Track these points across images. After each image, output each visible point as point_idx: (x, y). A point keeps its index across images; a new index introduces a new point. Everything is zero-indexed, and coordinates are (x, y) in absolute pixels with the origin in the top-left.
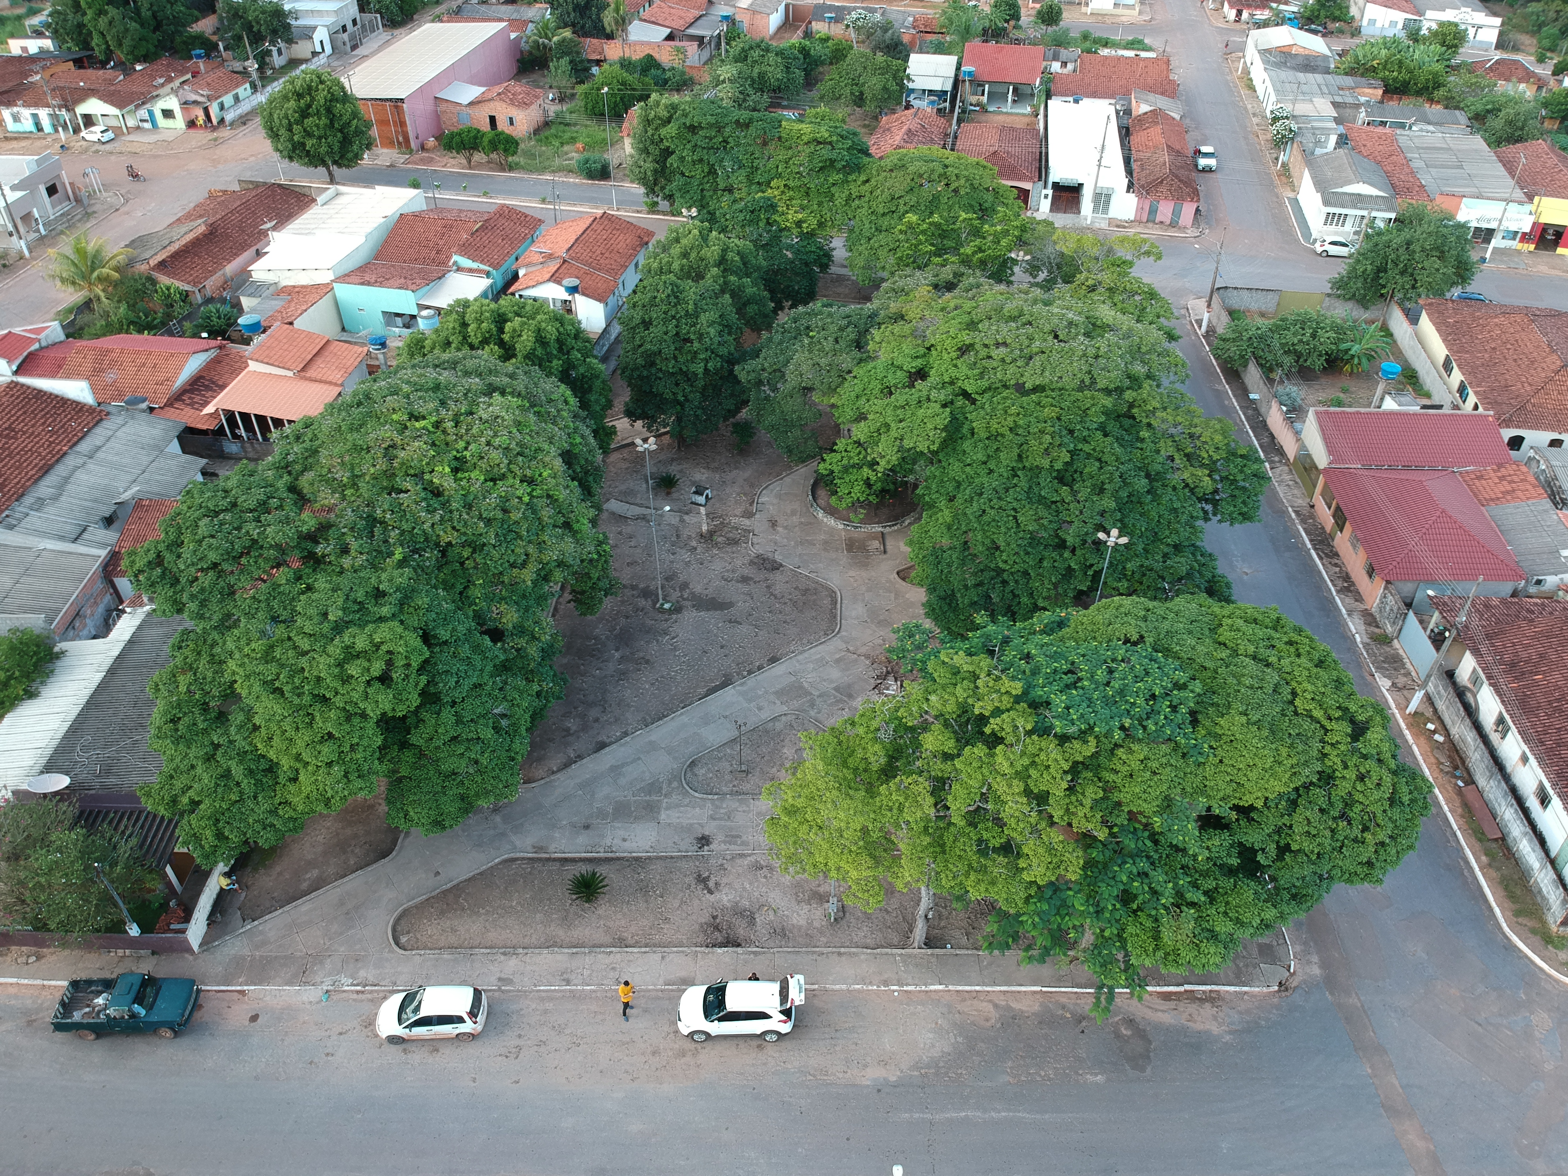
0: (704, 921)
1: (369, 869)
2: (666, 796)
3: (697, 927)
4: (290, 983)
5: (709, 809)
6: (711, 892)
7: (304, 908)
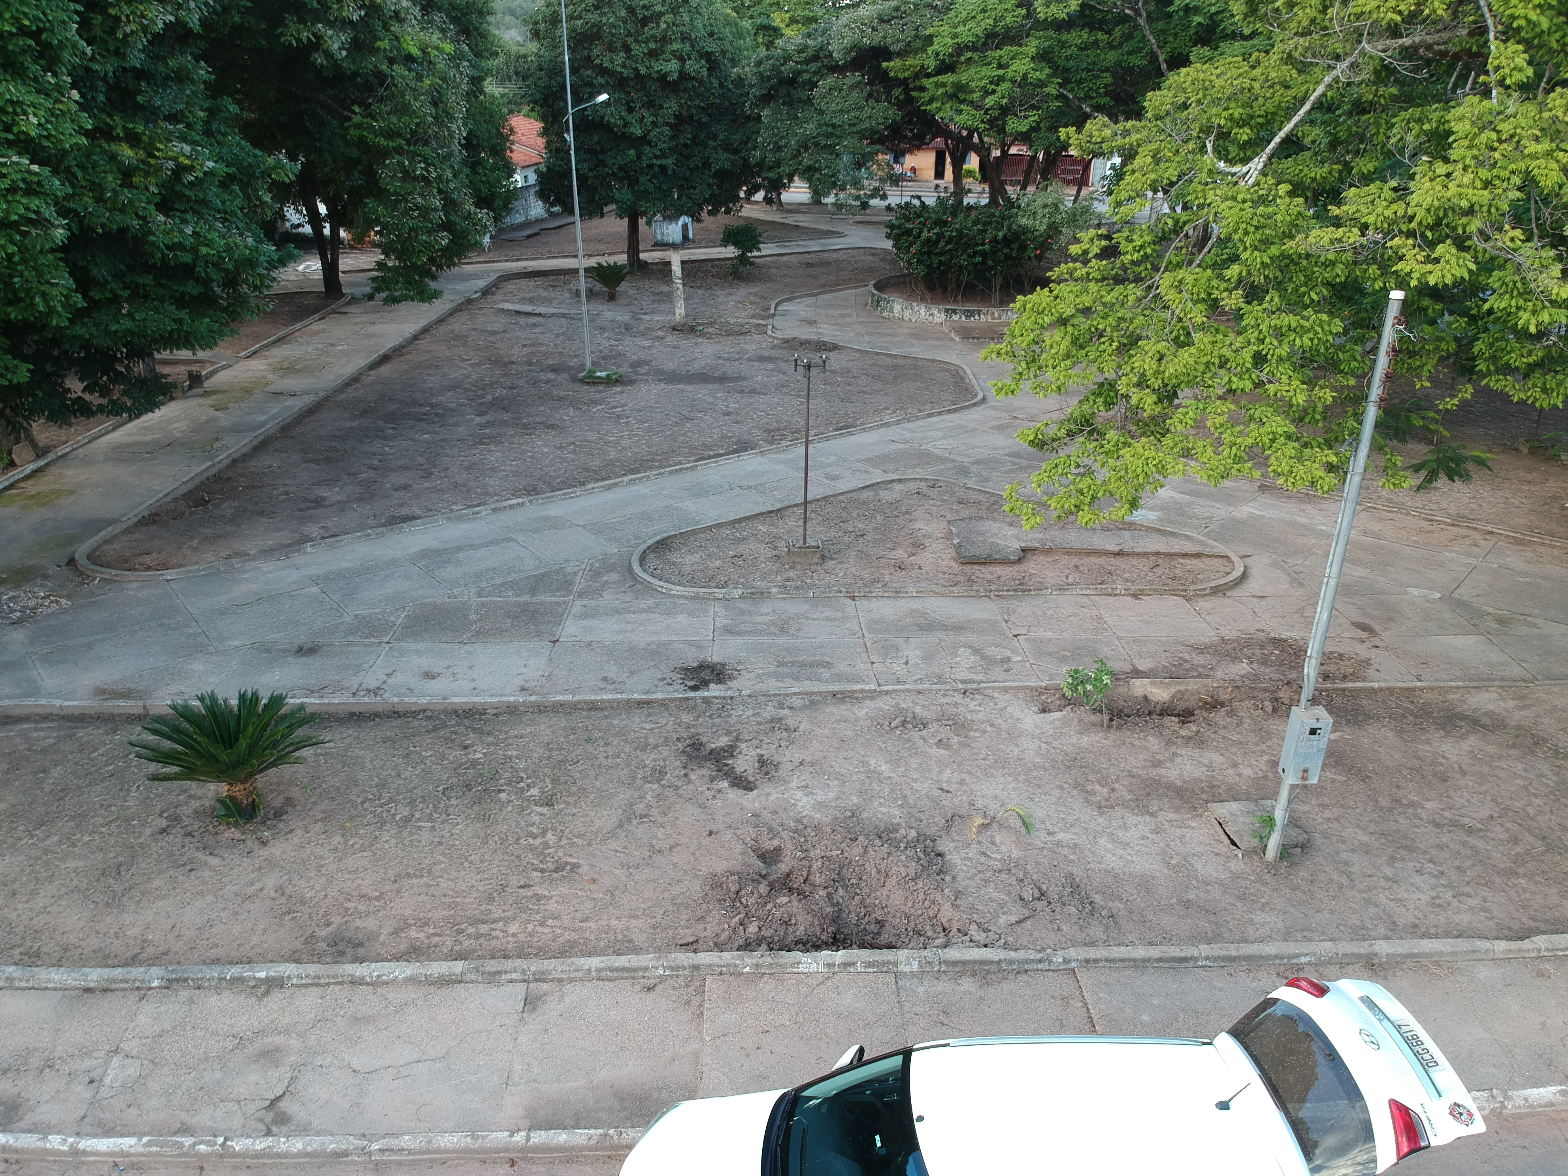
0: (721, 866)
2: (581, 595)
3: (695, 888)
5: (718, 615)
6: (742, 783)
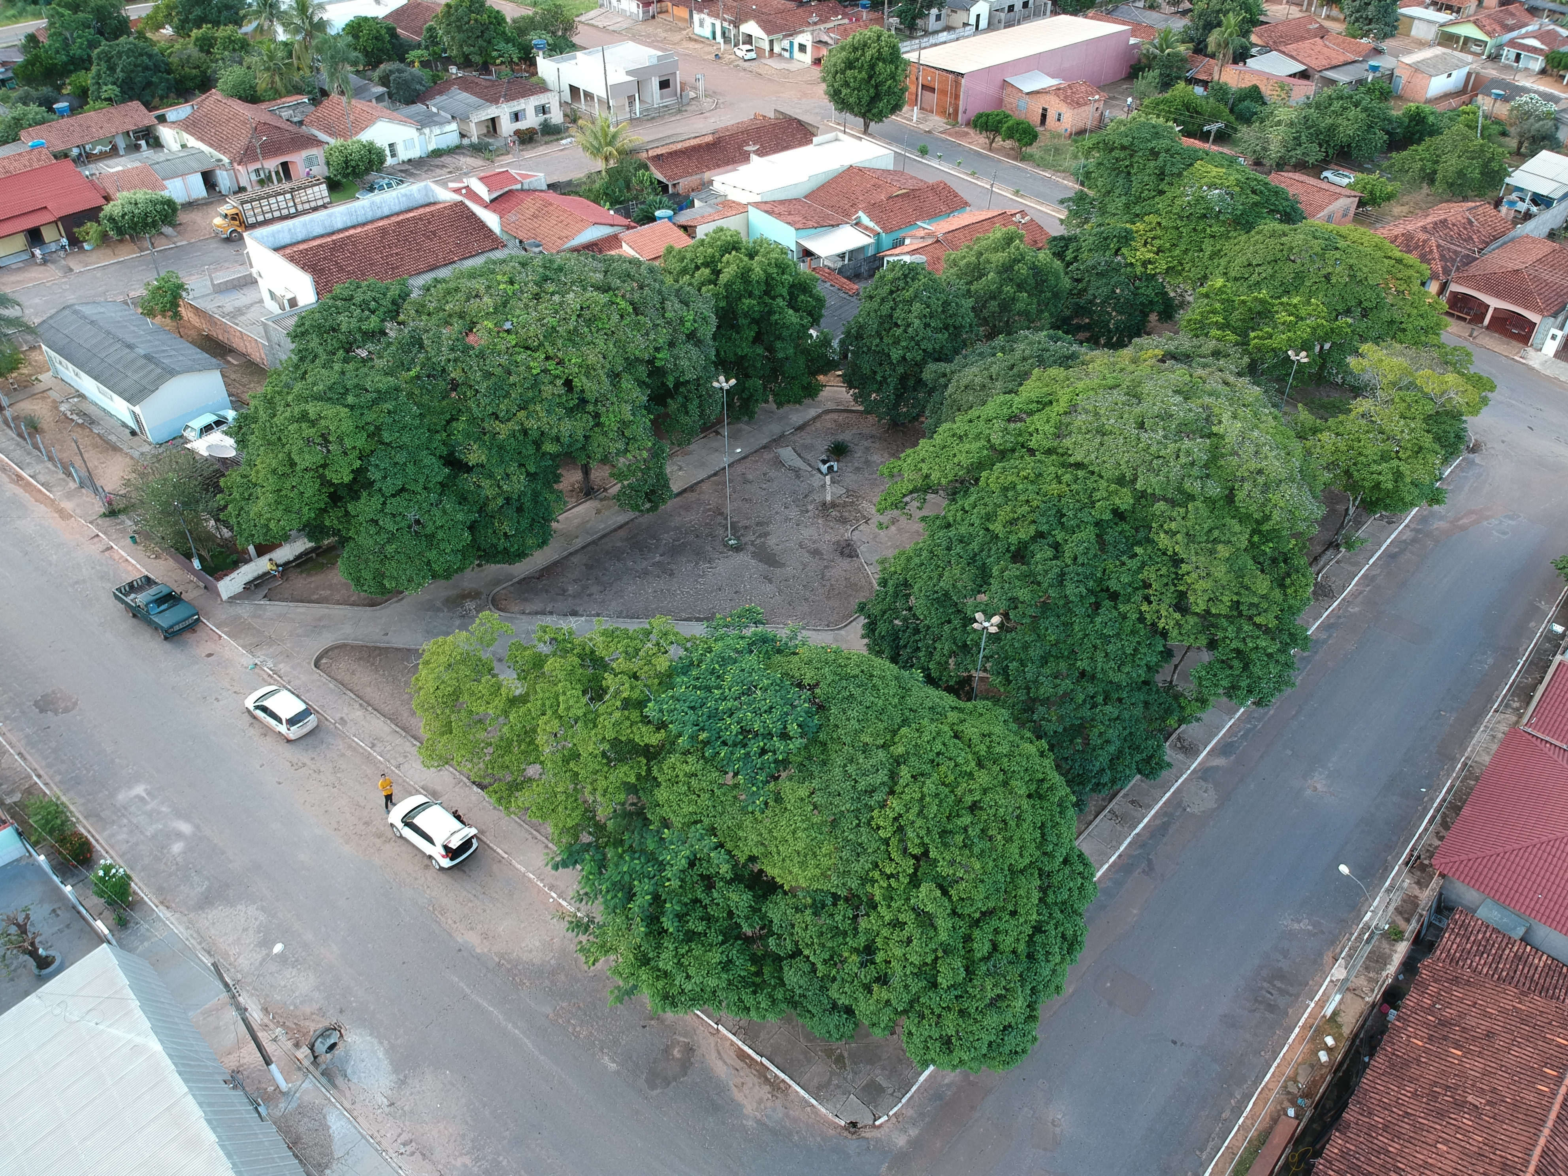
1: (356, 608)
4: (243, 647)
7: (299, 610)
